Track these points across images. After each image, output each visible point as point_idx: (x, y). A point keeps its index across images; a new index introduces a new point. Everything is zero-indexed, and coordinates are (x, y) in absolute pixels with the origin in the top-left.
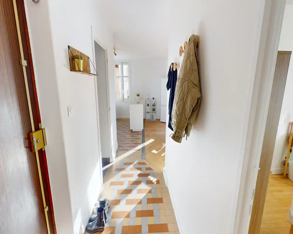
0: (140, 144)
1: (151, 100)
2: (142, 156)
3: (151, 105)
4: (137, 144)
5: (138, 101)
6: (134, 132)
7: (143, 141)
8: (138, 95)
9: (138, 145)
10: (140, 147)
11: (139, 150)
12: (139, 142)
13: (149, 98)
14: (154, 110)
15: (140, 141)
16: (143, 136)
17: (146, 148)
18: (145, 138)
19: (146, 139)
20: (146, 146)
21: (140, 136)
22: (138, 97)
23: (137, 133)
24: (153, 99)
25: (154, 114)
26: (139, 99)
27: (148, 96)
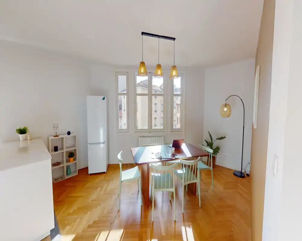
1: (62, 138)
5: (21, 146)
8: (22, 132)
13: (58, 134)
14: (71, 155)
22: (21, 135)
24: (69, 133)
25: (72, 164)
26: (26, 139)
27: (55, 129)
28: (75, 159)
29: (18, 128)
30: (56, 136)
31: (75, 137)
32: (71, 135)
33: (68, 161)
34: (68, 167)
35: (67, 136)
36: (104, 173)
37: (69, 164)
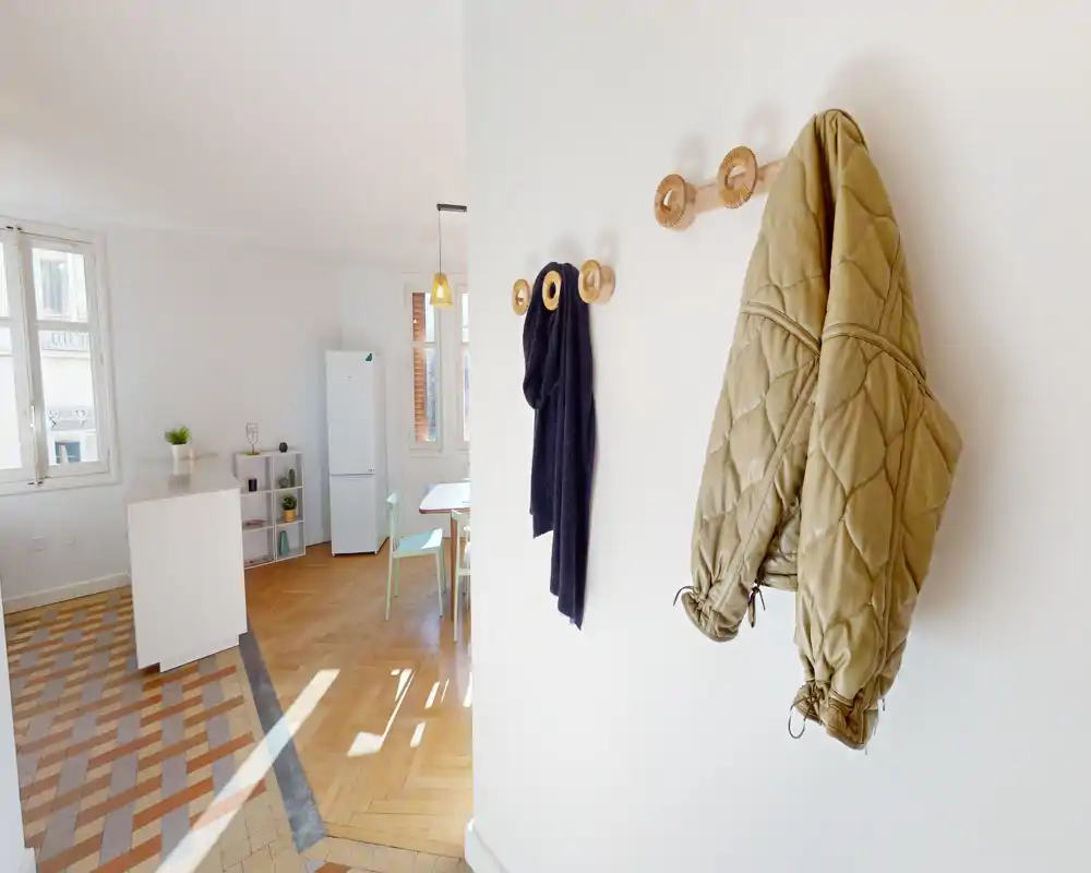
0: (247, 741)
1: (267, 459)
2: (294, 824)
3: (273, 482)
4: (229, 751)
5: (176, 472)
6: (178, 673)
7: (269, 714)
8: (178, 439)
9: (239, 753)
10: (256, 765)
11: (260, 788)
12: (236, 731)
13: (257, 448)
14: (289, 504)
15: (244, 718)
16: (257, 675)
17: (299, 747)
18: (268, 681)
19: (280, 691)
20: (299, 733)
21: (237, 687)
22: (175, 447)
23: (204, 670)
24: (284, 448)
25: (291, 527)
26: (185, 458)
27: (250, 436)
28: (300, 516)
29: (170, 430)
30: (254, 453)
31: (298, 457)
32: (289, 452)
33: (283, 519)
34: (282, 534)
35: (279, 454)
36: (373, 553)
37: (282, 526)
